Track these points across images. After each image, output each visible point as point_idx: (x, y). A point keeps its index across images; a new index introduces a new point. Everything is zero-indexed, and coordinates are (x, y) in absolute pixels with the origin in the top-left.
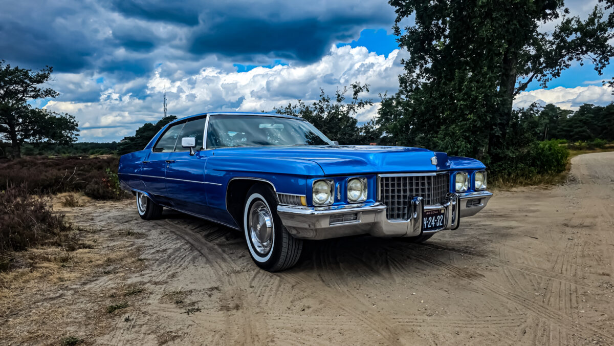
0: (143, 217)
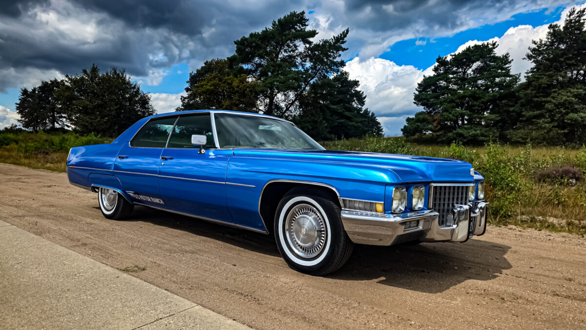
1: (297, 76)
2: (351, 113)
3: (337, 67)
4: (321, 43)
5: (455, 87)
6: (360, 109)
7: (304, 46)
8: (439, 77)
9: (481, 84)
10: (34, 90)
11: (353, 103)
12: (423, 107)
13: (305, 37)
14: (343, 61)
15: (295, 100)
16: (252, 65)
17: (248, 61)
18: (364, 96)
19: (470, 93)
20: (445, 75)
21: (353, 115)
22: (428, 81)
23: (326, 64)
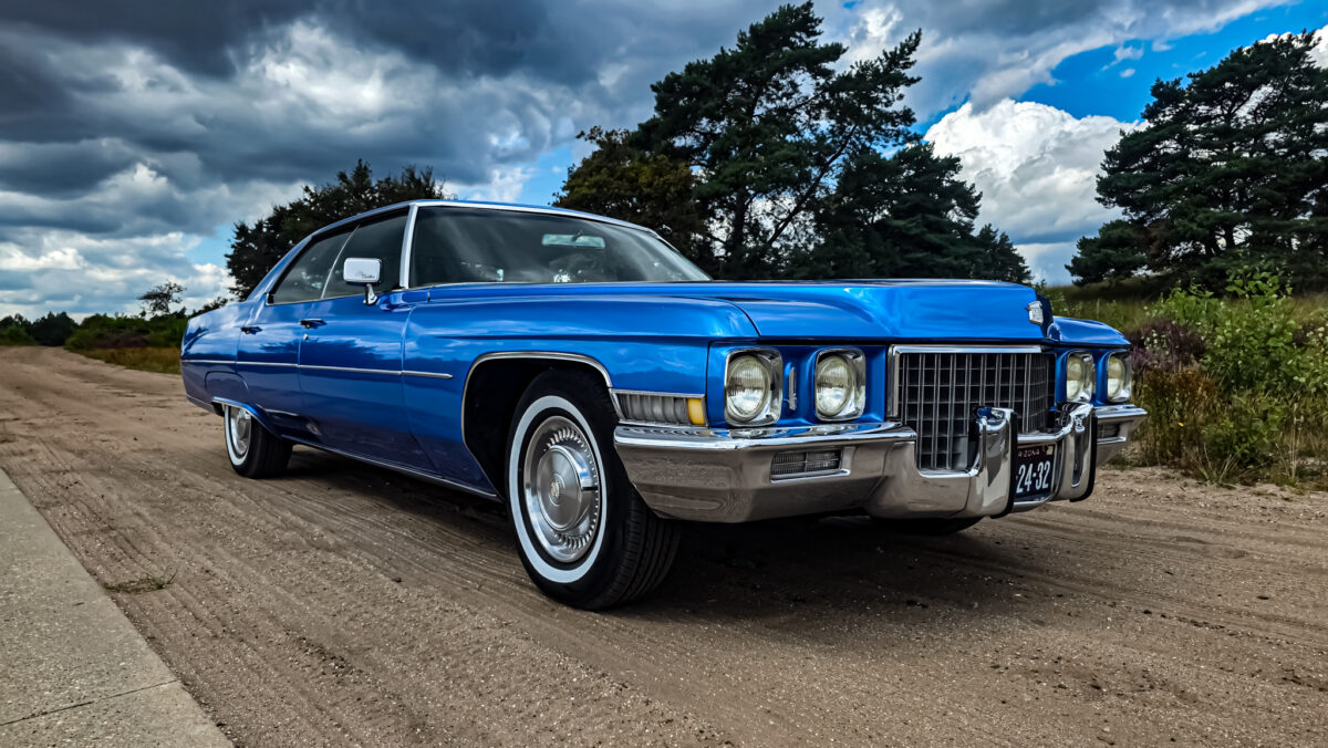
0: (241, 471)
1: (796, 154)
2: (943, 236)
3: (894, 125)
4: (854, 72)
5: (1205, 154)
6: (969, 227)
7: (814, 82)
8: (1160, 132)
9: (1275, 142)
10: (260, 226)
11: (950, 212)
12: (1123, 209)
13: (815, 60)
14: (910, 110)
15: (797, 210)
16: (696, 137)
17: (686, 129)
18: (976, 194)
19: (1244, 166)
20: (1177, 126)
21: (947, 240)
22: (1130, 143)
23: (868, 120)
